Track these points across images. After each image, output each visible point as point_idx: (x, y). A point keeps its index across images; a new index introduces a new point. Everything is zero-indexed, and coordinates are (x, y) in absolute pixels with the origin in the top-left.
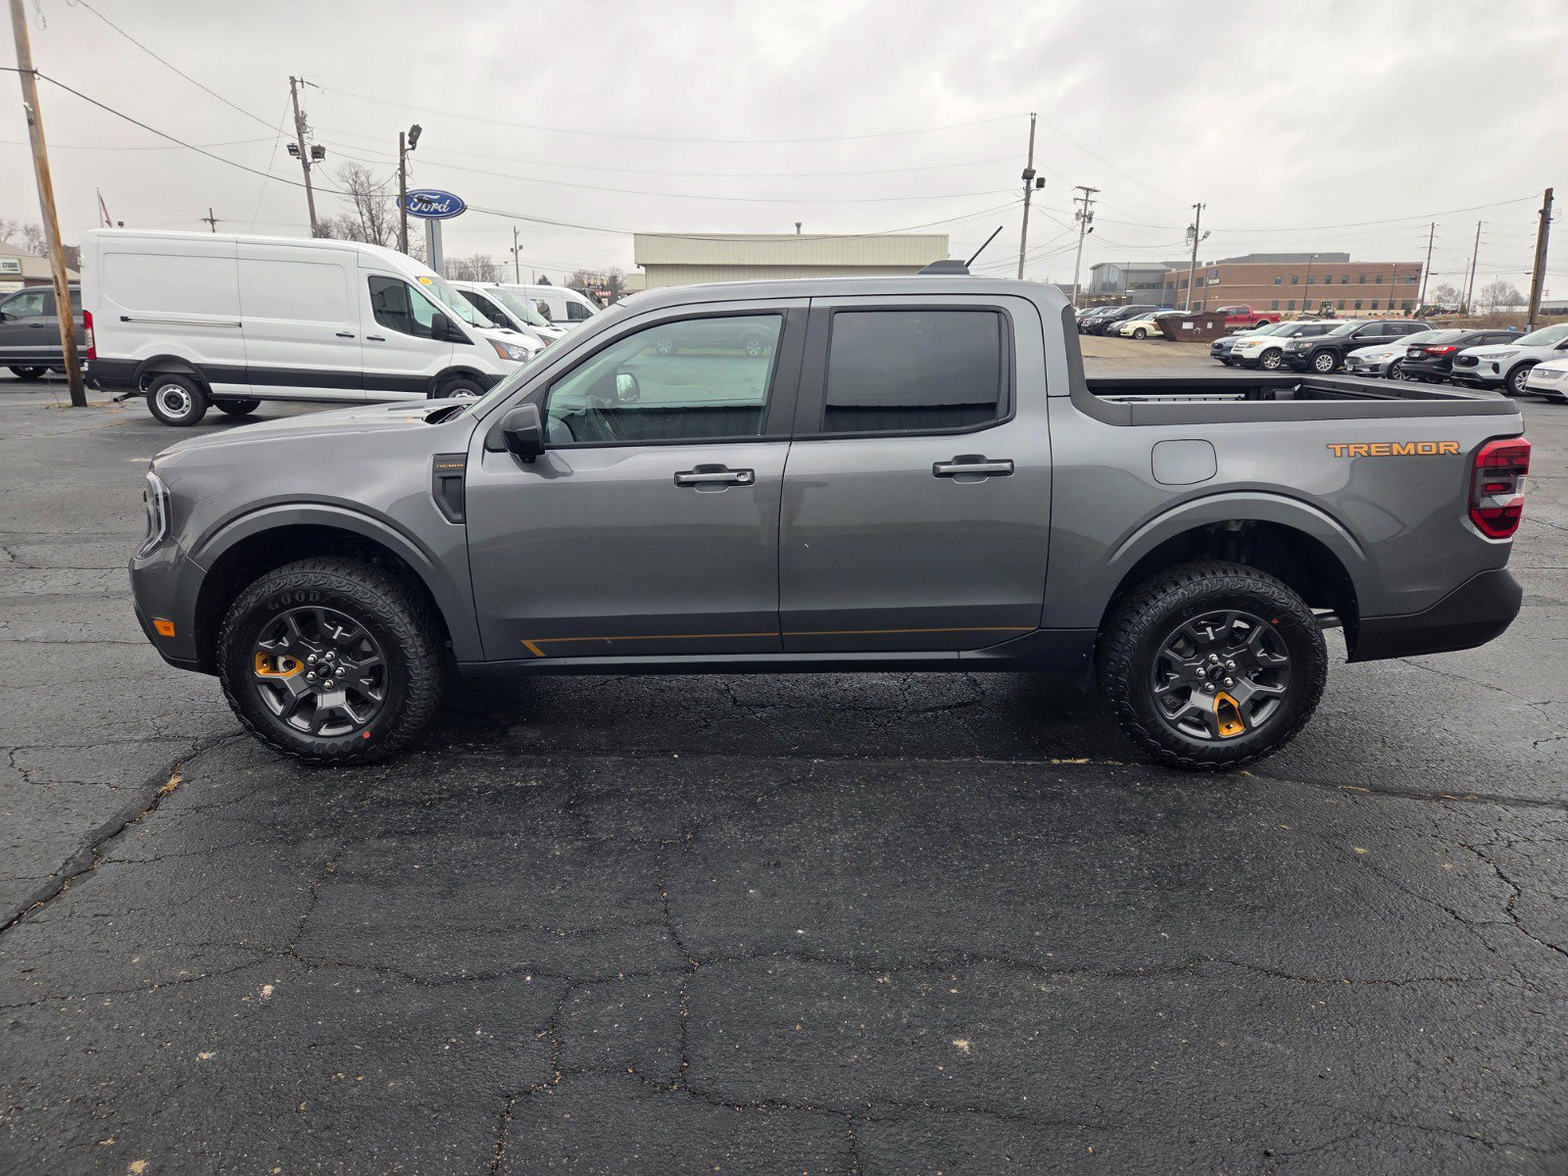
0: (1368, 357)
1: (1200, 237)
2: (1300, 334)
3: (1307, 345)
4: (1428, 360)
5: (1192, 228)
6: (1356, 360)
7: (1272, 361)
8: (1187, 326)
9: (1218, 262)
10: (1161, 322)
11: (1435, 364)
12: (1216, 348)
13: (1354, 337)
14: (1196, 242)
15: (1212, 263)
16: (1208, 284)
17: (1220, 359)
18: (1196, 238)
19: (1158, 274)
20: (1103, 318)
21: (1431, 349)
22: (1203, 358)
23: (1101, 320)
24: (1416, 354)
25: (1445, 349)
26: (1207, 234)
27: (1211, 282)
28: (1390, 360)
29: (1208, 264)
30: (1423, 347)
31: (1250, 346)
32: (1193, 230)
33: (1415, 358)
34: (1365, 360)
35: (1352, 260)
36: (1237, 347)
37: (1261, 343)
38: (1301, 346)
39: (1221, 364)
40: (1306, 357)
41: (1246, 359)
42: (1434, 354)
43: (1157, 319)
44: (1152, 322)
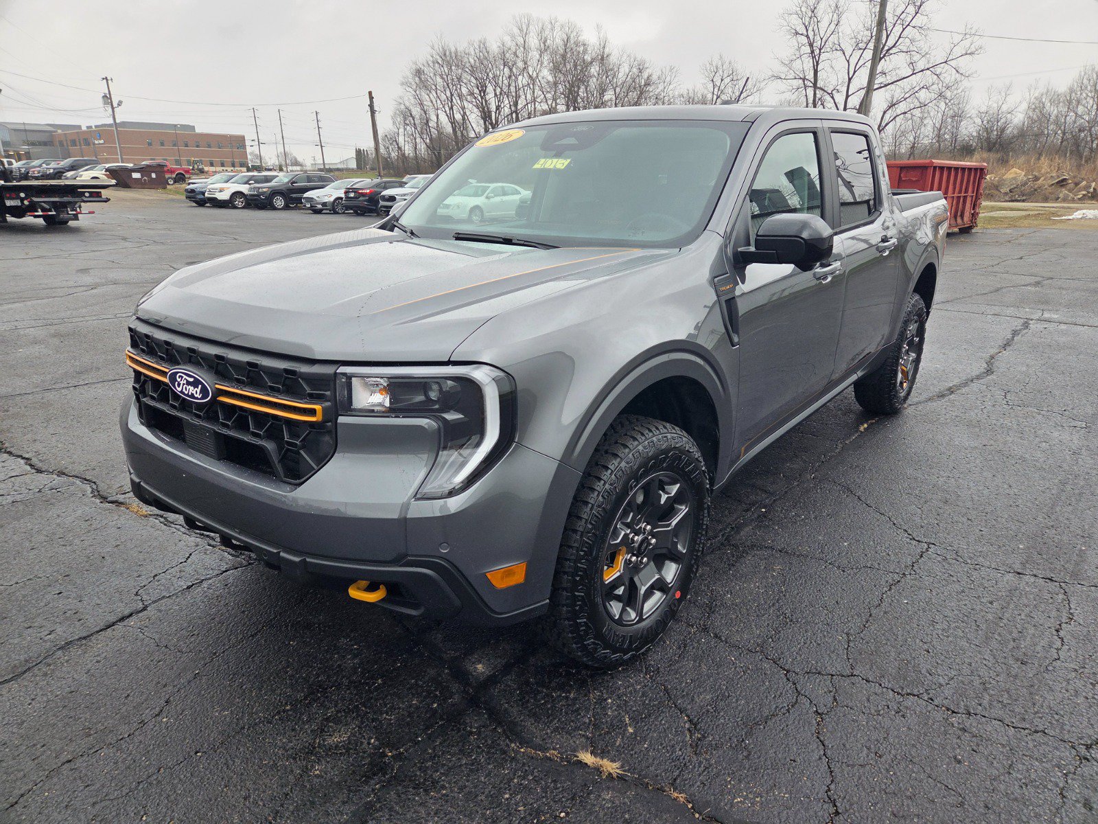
0: (318, 197)
1: (115, 105)
2: (253, 182)
3: (264, 190)
4: (361, 199)
5: (105, 97)
6: (310, 199)
7: (239, 202)
8: (136, 175)
9: (96, 126)
10: (112, 173)
11: (365, 201)
12: (190, 192)
13: (292, 184)
14: (113, 108)
15: (91, 127)
16: (94, 144)
17: (194, 201)
18: (112, 105)
19: (47, 134)
20: (54, 169)
21: (360, 191)
22: (179, 201)
23: (52, 171)
24: (352, 195)
25: (368, 191)
26: (120, 104)
27: (96, 142)
28: (332, 199)
29: (88, 127)
30: (356, 190)
31: (221, 191)
32: (107, 98)
33: (351, 198)
34: (317, 199)
35: (198, 130)
36: (210, 191)
37: (228, 188)
38: (260, 190)
39: (195, 204)
40: (267, 198)
41: (221, 201)
42: (363, 195)
43: (107, 170)
44: (103, 172)
